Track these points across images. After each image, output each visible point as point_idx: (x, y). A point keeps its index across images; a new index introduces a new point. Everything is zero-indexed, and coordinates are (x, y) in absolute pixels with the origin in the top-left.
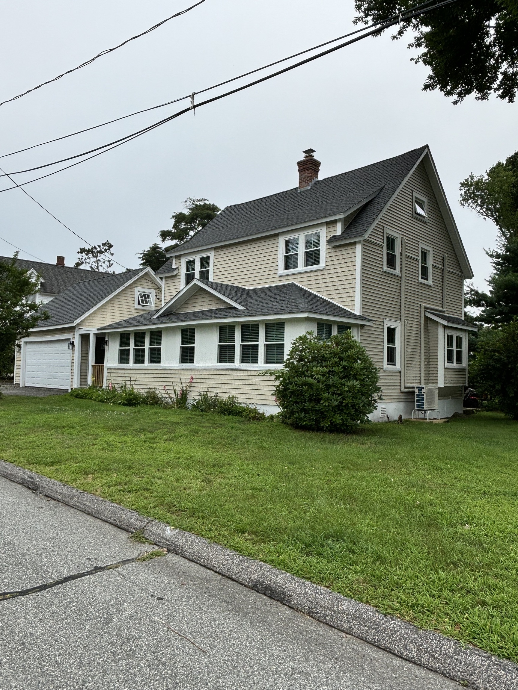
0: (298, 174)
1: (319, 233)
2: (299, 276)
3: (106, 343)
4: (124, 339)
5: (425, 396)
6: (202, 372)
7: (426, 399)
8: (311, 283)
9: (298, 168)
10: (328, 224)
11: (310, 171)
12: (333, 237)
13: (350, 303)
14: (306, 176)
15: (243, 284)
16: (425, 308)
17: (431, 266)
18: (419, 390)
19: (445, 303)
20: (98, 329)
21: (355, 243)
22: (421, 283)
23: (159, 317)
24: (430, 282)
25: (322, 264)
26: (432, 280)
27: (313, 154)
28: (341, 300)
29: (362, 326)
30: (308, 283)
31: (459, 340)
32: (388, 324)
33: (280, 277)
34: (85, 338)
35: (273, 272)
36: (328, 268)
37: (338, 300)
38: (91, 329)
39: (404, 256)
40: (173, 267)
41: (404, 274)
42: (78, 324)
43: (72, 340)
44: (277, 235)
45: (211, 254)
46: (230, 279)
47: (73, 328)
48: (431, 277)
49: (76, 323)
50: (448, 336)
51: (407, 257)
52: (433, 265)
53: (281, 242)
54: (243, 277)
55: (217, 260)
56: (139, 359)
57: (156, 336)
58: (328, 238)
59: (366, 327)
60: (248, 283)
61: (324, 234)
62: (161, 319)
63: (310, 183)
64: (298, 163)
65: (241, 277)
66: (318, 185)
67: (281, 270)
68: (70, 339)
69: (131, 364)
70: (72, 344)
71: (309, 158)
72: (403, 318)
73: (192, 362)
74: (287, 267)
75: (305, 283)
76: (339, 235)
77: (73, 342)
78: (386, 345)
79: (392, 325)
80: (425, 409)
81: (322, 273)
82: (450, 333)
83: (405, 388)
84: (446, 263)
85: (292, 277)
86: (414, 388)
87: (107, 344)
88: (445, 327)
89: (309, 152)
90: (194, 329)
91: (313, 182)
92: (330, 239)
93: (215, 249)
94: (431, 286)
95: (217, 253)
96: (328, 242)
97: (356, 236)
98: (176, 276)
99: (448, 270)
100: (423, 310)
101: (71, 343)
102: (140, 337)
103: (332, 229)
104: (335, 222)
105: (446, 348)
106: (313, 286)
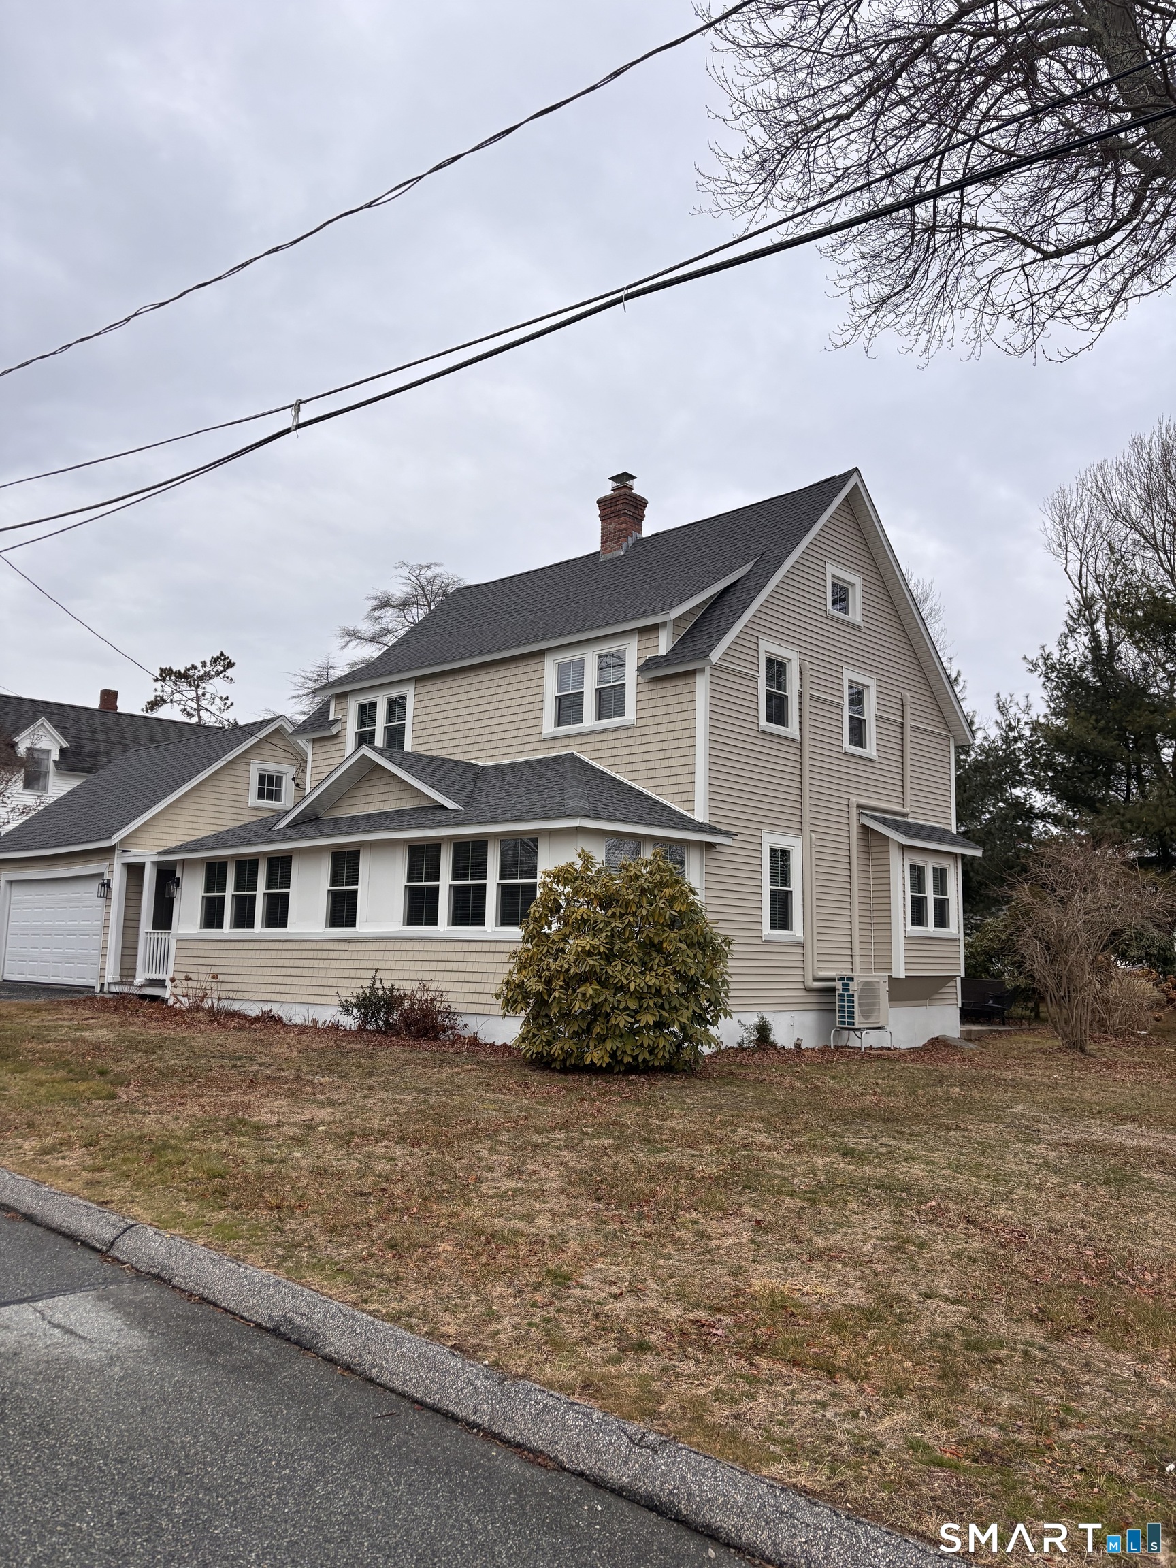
0: (598, 524)
1: (624, 650)
2: (584, 739)
3: (177, 883)
4: (214, 873)
5: (856, 999)
6: (369, 946)
7: (860, 1004)
8: (608, 753)
9: (599, 512)
10: (642, 631)
11: (622, 519)
12: (651, 659)
13: (685, 797)
14: (615, 529)
15: (473, 755)
16: (859, 806)
17: (874, 718)
18: (843, 984)
19: (908, 797)
20: (159, 854)
21: (693, 673)
22: (847, 754)
23: (288, 826)
24: (871, 750)
25: (630, 715)
26: (874, 747)
27: (630, 483)
28: (666, 790)
29: (710, 846)
30: (601, 754)
31: (940, 875)
32: (771, 840)
33: (546, 740)
34: (135, 871)
35: (532, 731)
36: (642, 722)
37: (660, 790)
38: (147, 851)
39: (806, 698)
40: (332, 717)
41: (807, 735)
42: (122, 842)
43: (106, 877)
44: (541, 654)
45: (410, 692)
46: (446, 744)
47: (110, 850)
48: (874, 741)
49: (116, 838)
50: (912, 867)
51: (813, 698)
52: (877, 716)
53: (550, 668)
54: (473, 740)
55: (423, 704)
56: (244, 918)
57: (280, 868)
58: (642, 661)
59: (719, 849)
60: (483, 754)
61: (633, 653)
62: (290, 832)
63: (624, 544)
64: (600, 502)
65: (469, 740)
66: (639, 549)
67: (549, 727)
68: (102, 874)
69: (227, 930)
70: (107, 885)
71: (621, 491)
72: (807, 829)
73: (353, 924)
74: (559, 722)
75: (596, 755)
76: (663, 657)
77: (109, 880)
78: (767, 888)
79: (782, 842)
80: (857, 1026)
81: (630, 733)
82: (918, 860)
83: (815, 980)
84: (908, 710)
85: (572, 741)
86: (833, 980)
87: (178, 886)
88: (904, 847)
89: (623, 479)
90: (358, 852)
91: (630, 542)
92: (645, 664)
93: (419, 680)
94: (873, 761)
95: (421, 690)
96: (640, 669)
97: (694, 660)
98: (335, 737)
99: (912, 726)
100: (854, 811)
101: (103, 885)
102: (247, 869)
103: (650, 643)
104: (655, 628)
105: (909, 894)
106: (611, 761)
